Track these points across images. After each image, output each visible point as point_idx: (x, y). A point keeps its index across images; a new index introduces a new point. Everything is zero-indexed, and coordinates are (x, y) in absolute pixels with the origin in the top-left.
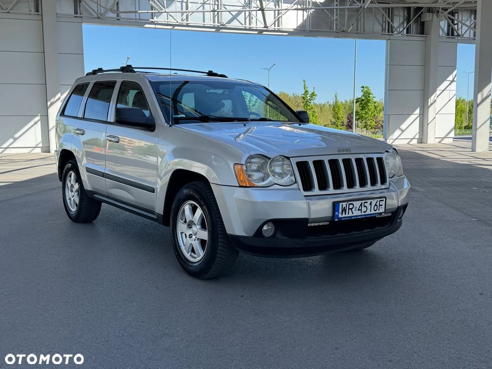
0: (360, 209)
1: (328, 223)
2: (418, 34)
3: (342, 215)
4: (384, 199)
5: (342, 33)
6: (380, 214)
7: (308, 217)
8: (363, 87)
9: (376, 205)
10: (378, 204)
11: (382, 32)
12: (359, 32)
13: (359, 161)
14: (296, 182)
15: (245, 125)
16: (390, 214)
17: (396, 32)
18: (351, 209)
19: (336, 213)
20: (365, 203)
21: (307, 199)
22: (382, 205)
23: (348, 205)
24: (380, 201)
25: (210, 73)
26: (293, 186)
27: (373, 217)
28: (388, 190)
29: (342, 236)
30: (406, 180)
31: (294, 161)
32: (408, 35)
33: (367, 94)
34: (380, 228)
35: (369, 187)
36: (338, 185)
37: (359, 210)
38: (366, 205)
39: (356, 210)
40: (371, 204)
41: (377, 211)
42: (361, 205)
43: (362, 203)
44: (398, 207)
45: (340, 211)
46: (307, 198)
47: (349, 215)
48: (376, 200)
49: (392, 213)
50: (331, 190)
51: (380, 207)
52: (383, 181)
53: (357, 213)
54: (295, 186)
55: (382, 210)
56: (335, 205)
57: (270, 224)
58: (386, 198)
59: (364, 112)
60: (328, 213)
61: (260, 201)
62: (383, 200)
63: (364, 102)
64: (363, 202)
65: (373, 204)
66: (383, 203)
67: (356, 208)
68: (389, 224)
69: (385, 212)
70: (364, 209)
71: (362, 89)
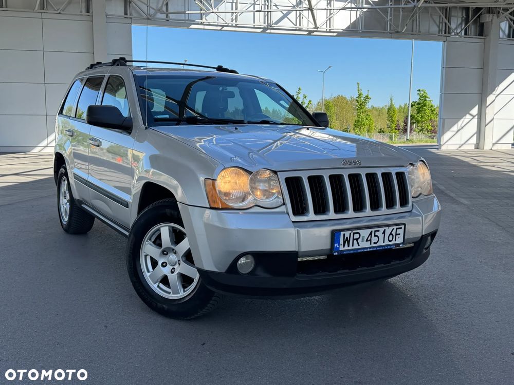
0: (369, 239)
1: (325, 257)
2: (476, 36)
3: (344, 247)
4: (403, 227)
5: (396, 34)
6: (398, 245)
7: (297, 250)
8: (419, 91)
9: (391, 234)
10: (394, 233)
11: (439, 33)
12: (414, 33)
13: (371, 177)
14: (284, 204)
15: (236, 129)
16: (412, 245)
17: (453, 34)
18: (357, 240)
19: (336, 245)
20: (375, 231)
21: (295, 227)
22: (399, 234)
23: (352, 234)
24: (397, 229)
25: (220, 69)
26: (280, 208)
27: (386, 249)
28: (410, 213)
29: (346, 273)
30: (436, 200)
31: (282, 176)
32: (465, 36)
33: (423, 98)
34: (398, 262)
35: (384, 210)
36: (340, 207)
37: (367, 240)
38: (377, 233)
39: (363, 240)
40: (384, 233)
41: (393, 242)
42: (371, 234)
43: (372, 232)
44: (423, 236)
45: (342, 242)
46: (296, 224)
47: (353, 248)
48: (391, 228)
49: (415, 243)
50: (332, 214)
51: (397, 236)
52: (404, 202)
53: (364, 245)
54: (283, 209)
55: (400, 240)
56: (335, 235)
57: (249, 256)
58: (405, 225)
59: (420, 115)
60: (325, 245)
61: (233, 228)
62: (401, 228)
63: (420, 106)
64: (373, 230)
65: (387, 233)
66: (401, 231)
67: (363, 238)
68: (411, 257)
69: (403, 243)
70: (374, 239)
71: (418, 92)
